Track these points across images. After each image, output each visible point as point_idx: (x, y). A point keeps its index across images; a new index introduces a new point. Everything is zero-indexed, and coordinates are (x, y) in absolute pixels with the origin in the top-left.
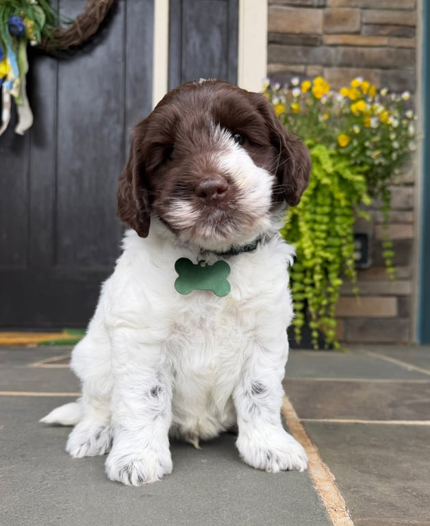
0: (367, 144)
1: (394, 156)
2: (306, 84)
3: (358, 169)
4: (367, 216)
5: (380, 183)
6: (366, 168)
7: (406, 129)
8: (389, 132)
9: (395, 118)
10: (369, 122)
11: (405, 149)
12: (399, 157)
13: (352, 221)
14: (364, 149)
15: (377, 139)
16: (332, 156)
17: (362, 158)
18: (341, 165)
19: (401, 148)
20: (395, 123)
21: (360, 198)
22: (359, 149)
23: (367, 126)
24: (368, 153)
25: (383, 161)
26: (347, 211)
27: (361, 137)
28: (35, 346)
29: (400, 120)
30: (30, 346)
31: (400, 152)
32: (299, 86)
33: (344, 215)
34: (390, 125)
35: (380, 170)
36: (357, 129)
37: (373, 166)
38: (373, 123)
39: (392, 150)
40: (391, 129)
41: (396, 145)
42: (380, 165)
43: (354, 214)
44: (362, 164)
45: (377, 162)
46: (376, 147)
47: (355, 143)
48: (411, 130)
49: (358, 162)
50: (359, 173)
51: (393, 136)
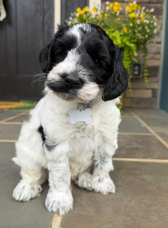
0: (136, 31)
1: (147, 36)
2: (111, 5)
3: (133, 41)
4: (136, 61)
5: (142, 46)
6: (136, 40)
7: (153, 24)
8: (145, 26)
9: (148, 19)
10: (137, 22)
11: (152, 33)
12: (149, 36)
13: (130, 62)
14: (135, 33)
15: (140, 28)
16: (121, 36)
17: (134, 36)
18: (125, 40)
19: (151, 32)
20: (148, 22)
21: (133, 53)
22: (133, 33)
23: (136, 23)
24: (137, 34)
25: (142, 37)
26: (127, 58)
27: (133, 28)
28: (7, 110)
29: (150, 20)
30: (6, 110)
31: (150, 34)
32: (109, 5)
33: (126, 60)
34: (146, 23)
35: (142, 41)
36: (131, 25)
37: (138, 40)
38: (138, 22)
39: (146, 33)
40: (146, 25)
41: (148, 31)
42: (141, 39)
43: (131, 59)
44: (134, 39)
45: (140, 38)
46: (139, 32)
47: (130, 31)
48: (155, 24)
49: (132, 38)
50: (133, 43)
51: (146, 28)
